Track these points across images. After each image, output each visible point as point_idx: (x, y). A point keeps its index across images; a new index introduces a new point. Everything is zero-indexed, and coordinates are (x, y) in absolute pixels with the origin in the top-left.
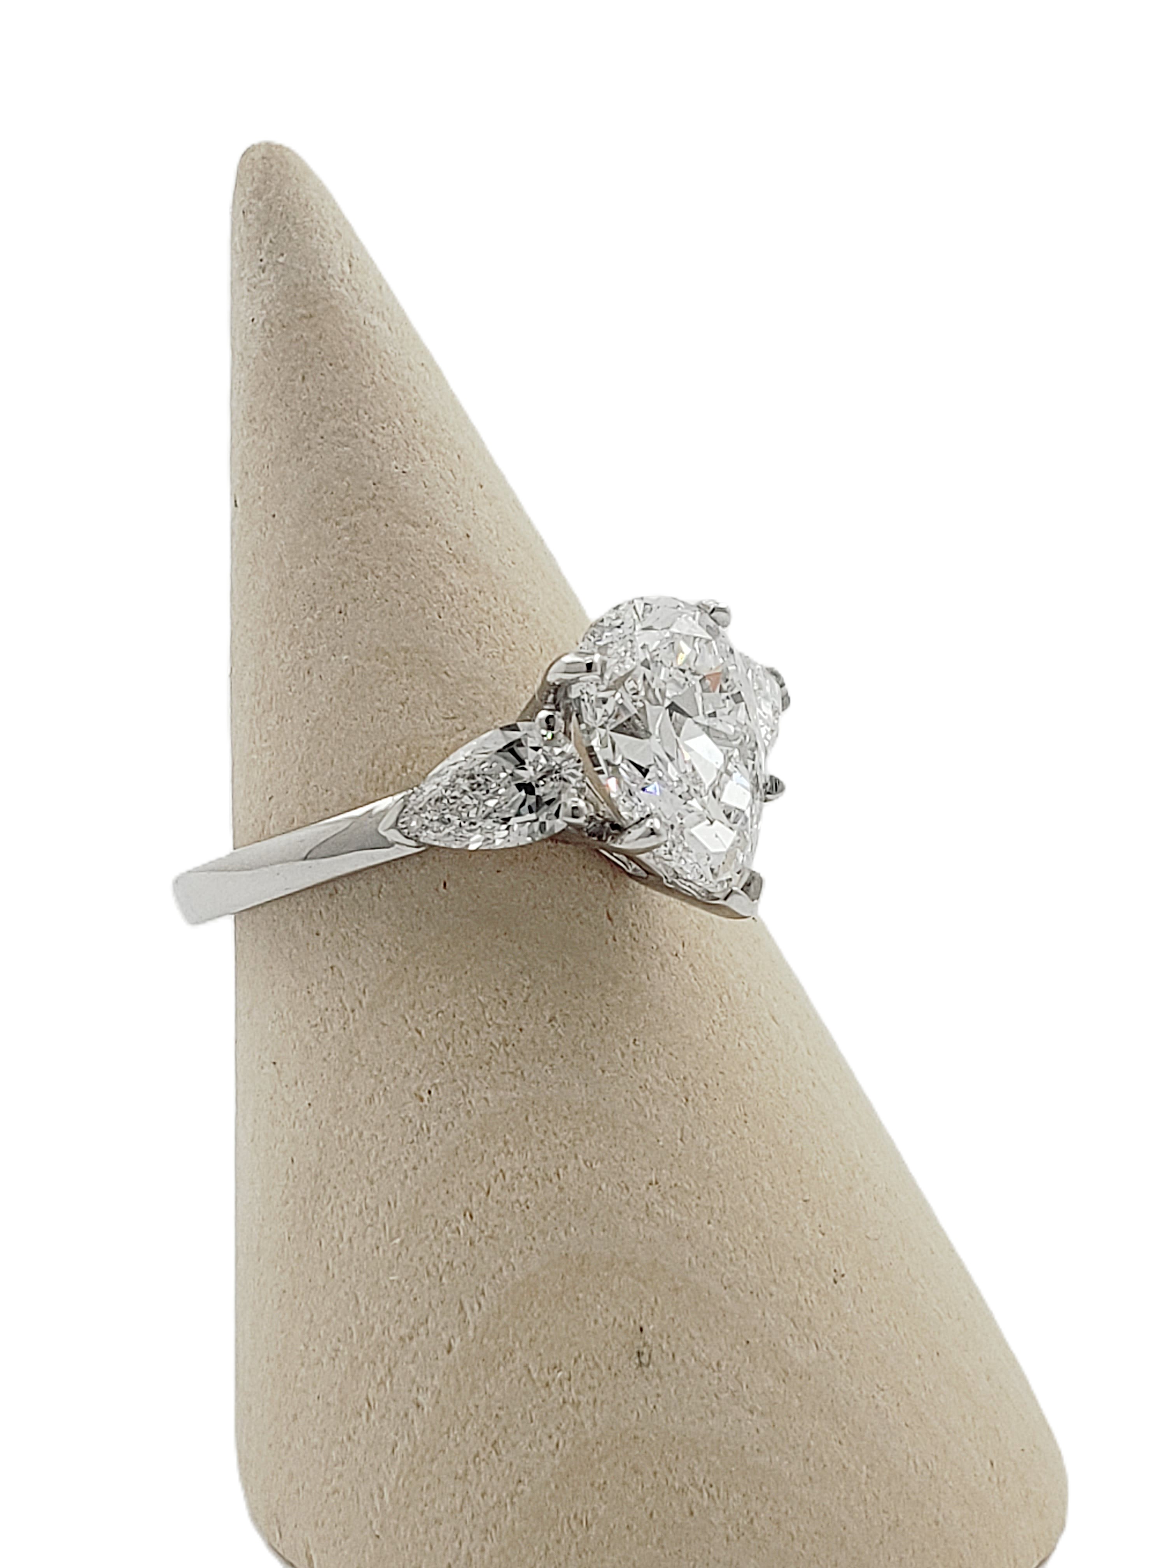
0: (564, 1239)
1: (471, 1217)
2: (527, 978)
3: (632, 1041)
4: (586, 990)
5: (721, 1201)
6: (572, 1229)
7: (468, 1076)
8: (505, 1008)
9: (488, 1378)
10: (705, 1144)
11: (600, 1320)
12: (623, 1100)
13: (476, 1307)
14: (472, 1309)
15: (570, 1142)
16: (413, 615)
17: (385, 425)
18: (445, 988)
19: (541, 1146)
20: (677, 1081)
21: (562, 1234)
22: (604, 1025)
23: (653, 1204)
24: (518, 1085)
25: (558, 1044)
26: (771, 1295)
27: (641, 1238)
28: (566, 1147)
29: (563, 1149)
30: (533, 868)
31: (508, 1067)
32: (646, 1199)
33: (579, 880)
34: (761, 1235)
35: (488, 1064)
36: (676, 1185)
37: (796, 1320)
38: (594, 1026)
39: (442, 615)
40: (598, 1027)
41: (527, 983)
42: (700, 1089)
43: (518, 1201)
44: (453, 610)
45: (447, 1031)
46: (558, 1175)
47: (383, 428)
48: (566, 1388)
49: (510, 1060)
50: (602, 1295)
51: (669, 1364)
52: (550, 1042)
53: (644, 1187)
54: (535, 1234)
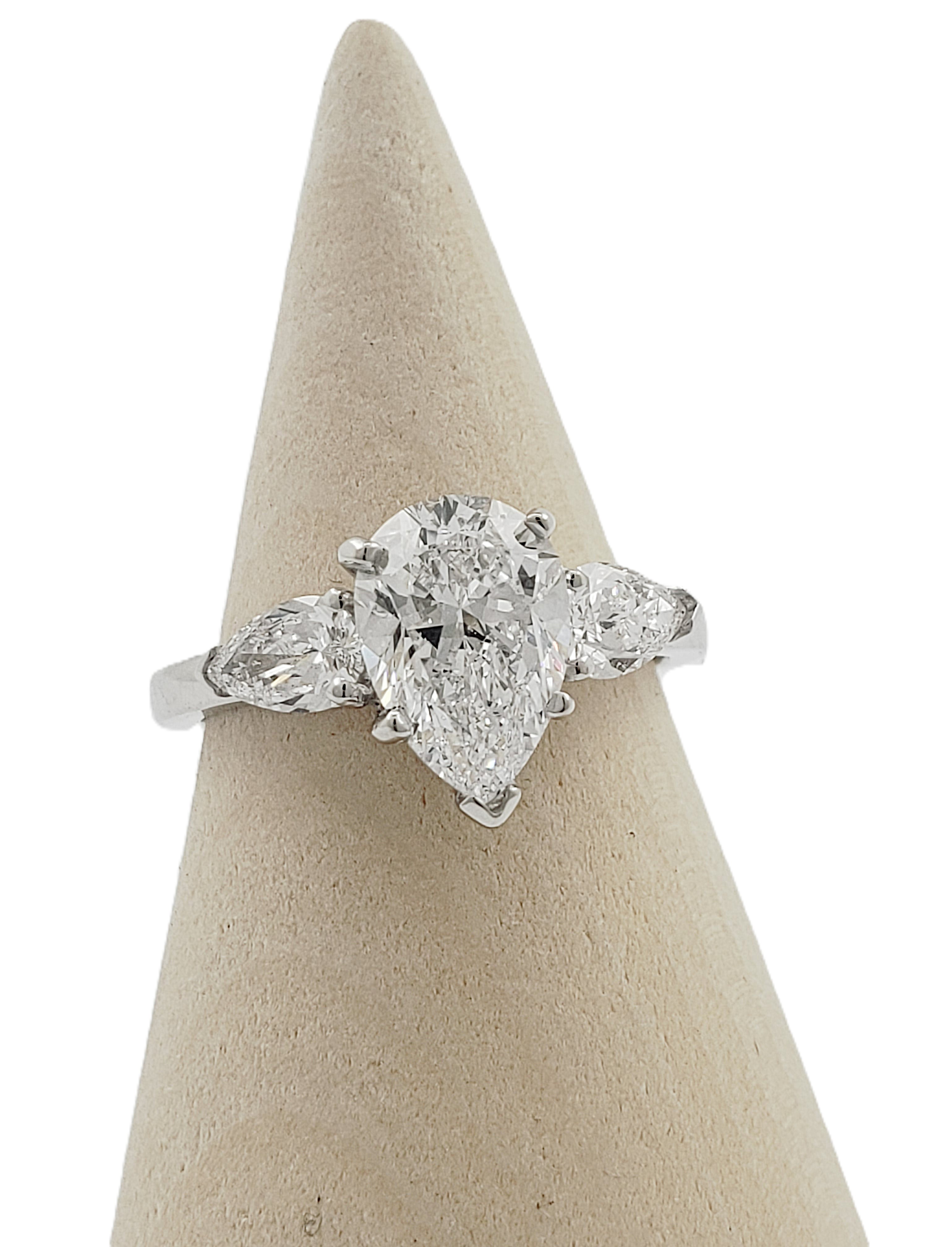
0: (283, 1094)
1: (225, 1051)
2: (327, 840)
3: (402, 922)
4: (375, 865)
5: (437, 1098)
6: (292, 1087)
7: (256, 919)
8: (300, 864)
9: (197, 1204)
10: (441, 1039)
11: (289, 1180)
12: (373, 977)
13: (207, 1135)
14: (204, 1136)
15: (315, 1004)
16: (335, 479)
17: (369, 298)
18: (263, 833)
19: (291, 1002)
20: (434, 972)
21: (283, 1089)
22: (380, 902)
23: (369, 1083)
24: (290, 938)
25: (333, 909)
26: (457, 1202)
27: (347, 1113)
28: (310, 1009)
29: (307, 1010)
30: (365, 738)
31: (287, 920)
32: (364, 1077)
33: (405, 759)
34: (468, 1142)
35: (274, 913)
36: (396, 1071)
37: (474, 1233)
38: (371, 900)
39: (360, 483)
40: (374, 902)
41: (325, 846)
42: (457, 985)
43: (259, 1047)
44: (372, 481)
45: (253, 872)
46: (296, 1033)
47: (366, 300)
48: (246, 1234)
49: (291, 915)
50: (298, 1156)
51: (333, 1240)
52: (326, 905)
53: (365, 1065)
54: (263, 1083)
